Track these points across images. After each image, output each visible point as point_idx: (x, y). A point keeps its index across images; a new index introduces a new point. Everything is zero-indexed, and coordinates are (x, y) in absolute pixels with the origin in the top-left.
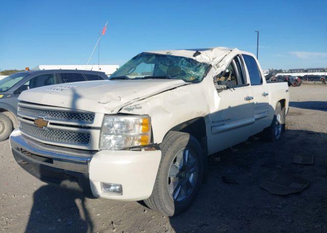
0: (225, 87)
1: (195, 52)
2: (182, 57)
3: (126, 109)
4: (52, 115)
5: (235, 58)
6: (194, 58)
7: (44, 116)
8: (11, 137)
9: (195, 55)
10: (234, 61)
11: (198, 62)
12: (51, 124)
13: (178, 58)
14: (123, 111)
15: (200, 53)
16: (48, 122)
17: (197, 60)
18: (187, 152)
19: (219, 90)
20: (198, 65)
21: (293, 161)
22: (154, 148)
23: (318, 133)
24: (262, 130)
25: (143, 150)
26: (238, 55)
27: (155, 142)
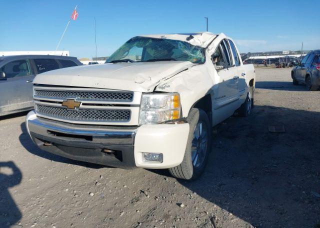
0: (223, 67)
1: (189, 36)
2: (179, 41)
3: (160, 88)
4: (80, 96)
5: (222, 43)
6: (188, 42)
7: (75, 97)
8: (29, 121)
9: (188, 39)
10: (220, 45)
11: (193, 46)
12: (83, 104)
13: (176, 42)
14: (158, 89)
15: (192, 37)
16: (81, 102)
17: (191, 43)
18: (201, 125)
19: (218, 70)
20: (193, 48)
21: (269, 130)
22: (183, 122)
23: (279, 108)
24: (240, 106)
25: (176, 123)
26: (224, 39)
27: (183, 117)
